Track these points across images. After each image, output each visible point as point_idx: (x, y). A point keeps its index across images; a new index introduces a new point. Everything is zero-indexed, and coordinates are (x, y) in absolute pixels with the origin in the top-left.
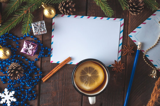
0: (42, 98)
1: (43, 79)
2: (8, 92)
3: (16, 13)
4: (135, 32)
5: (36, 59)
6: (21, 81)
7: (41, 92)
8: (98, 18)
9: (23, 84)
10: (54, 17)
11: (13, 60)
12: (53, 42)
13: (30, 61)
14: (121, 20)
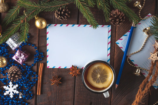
0: (39, 97)
3: (14, 23)
4: (122, 39)
9: (21, 85)
12: (48, 50)
14: (108, 27)
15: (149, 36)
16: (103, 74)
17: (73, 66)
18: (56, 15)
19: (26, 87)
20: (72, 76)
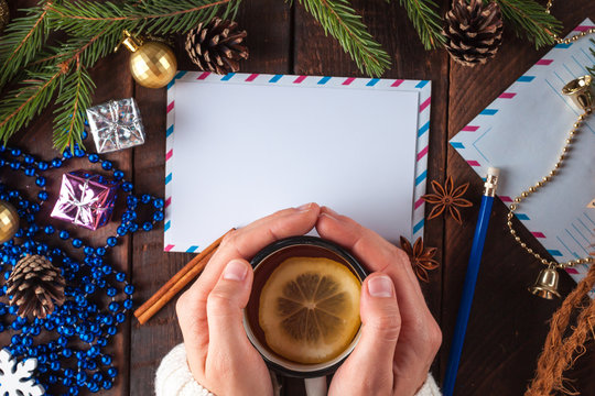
0: (139, 381)
1: (137, 313)
2: (12, 363)
3: (30, 73)
4: (474, 129)
5: (112, 238)
6: (58, 321)
7: (134, 360)
8: (336, 82)
9: (66, 332)
10: (172, 83)
11: (27, 245)
12: (170, 175)
13: (91, 247)
15: (589, 113)
19: (86, 337)
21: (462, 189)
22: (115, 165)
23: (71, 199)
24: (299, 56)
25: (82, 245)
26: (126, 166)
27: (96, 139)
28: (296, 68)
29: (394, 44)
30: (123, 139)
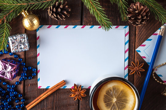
1: (27, 107)
4: (144, 46)
5: (17, 82)
10: (38, 29)
12: (39, 62)
13: (10, 85)
14: (125, 28)
16: (121, 98)
17: (75, 84)
18: (50, 12)
20: (75, 99)
21: (142, 65)
22: (19, 56)
23: (3, 69)
24: (84, 19)
25: (6, 84)
26: (23, 57)
27: (11, 48)
28: (83, 23)
29: (117, 15)
30: (21, 48)
